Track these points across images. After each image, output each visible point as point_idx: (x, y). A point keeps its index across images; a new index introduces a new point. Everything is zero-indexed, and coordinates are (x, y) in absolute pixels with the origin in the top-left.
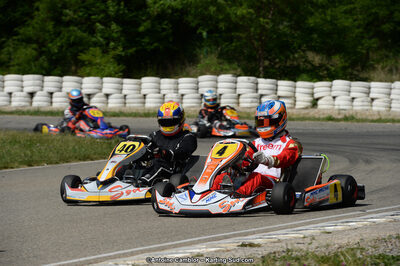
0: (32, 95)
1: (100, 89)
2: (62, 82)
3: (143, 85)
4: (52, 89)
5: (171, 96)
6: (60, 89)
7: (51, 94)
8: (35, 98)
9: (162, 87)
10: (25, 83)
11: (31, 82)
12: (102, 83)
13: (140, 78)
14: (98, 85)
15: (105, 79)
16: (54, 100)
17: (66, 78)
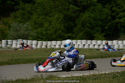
0: (84, 45)
1: (102, 43)
2: (92, 42)
3: (114, 42)
4: (89, 44)
5: (121, 45)
6: (91, 44)
7: (89, 45)
8: (85, 46)
9: (119, 43)
10: (82, 42)
11: (84, 42)
12: (103, 42)
13: (112, 41)
14: (101, 43)
15: (103, 41)
16: (90, 46)
17: (93, 41)
